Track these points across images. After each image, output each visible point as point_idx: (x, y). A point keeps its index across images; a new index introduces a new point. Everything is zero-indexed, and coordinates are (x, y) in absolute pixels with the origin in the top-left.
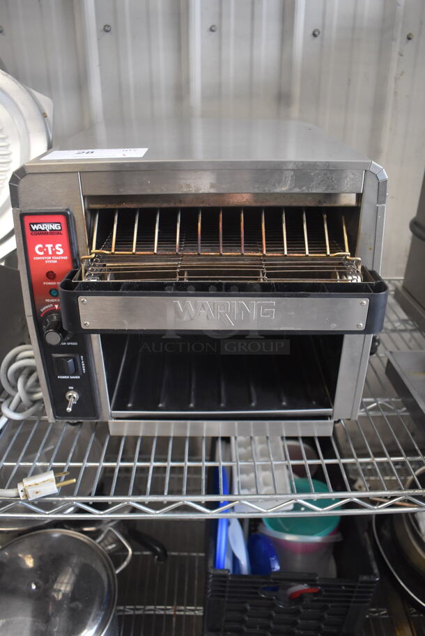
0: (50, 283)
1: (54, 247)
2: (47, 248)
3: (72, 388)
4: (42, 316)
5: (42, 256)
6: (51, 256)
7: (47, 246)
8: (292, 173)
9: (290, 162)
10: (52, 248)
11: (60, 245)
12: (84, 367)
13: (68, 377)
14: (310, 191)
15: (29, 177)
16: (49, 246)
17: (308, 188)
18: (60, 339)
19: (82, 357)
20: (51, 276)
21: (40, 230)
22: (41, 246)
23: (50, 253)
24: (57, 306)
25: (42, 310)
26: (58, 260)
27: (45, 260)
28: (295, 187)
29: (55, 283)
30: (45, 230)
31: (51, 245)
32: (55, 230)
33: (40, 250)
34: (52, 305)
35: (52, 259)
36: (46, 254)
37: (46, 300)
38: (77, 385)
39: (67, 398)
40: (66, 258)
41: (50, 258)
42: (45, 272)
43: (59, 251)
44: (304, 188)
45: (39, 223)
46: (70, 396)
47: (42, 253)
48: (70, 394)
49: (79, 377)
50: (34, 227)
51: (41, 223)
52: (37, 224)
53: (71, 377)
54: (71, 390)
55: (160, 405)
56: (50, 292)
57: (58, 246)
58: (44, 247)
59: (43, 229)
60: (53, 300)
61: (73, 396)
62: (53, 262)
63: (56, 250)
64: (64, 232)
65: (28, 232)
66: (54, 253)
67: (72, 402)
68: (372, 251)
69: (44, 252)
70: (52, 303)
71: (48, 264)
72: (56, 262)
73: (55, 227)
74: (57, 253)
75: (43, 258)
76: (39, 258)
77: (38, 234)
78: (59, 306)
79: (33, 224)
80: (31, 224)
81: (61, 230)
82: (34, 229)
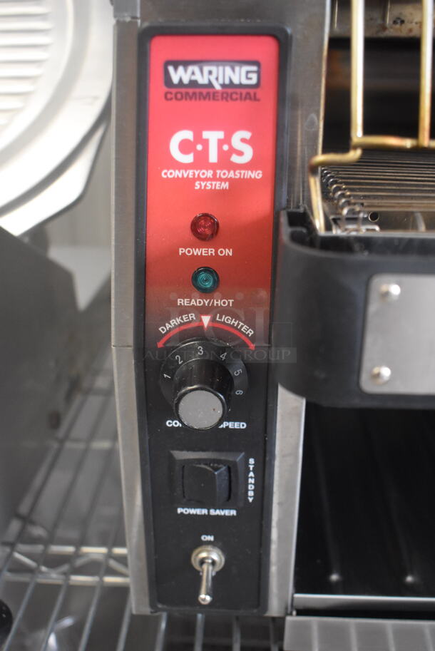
0: (197, 252)
1: (227, 140)
2: (206, 143)
3: (211, 538)
4: (160, 345)
5: (186, 167)
6: (213, 167)
7: (206, 135)
10: (221, 143)
11: (247, 135)
12: (251, 487)
13: (204, 511)
16: (213, 136)
18: (220, 412)
19: (252, 461)
20: (204, 228)
21: (193, 83)
22: (187, 135)
23: (213, 157)
24: (206, 320)
25: (163, 330)
26: (232, 180)
27: (194, 180)
29: (211, 251)
30: (210, 85)
31: (220, 135)
32: (241, 86)
33: (185, 147)
34: (192, 316)
35: (214, 178)
36: (201, 161)
37: (180, 302)
38: (223, 532)
39: (196, 565)
40: (257, 175)
41: (209, 174)
42: (187, 221)
43: (240, 153)
46: (202, 562)
47: (188, 159)
48: (204, 555)
49: (233, 512)
50: (178, 75)
51: (199, 63)
52: (186, 64)
53: (213, 512)
54: (209, 543)
55: (409, 579)
56: (195, 277)
57: (240, 138)
58: (198, 138)
59: (202, 80)
60: (197, 302)
61: (210, 557)
62: (218, 185)
63: (233, 151)
64: (266, 94)
65: (156, 89)
66: (225, 160)
67: (208, 573)
69: (197, 153)
70: (194, 309)
71: (203, 192)
72: (226, 185)
73: (240, 75)
74: (235, 159)
75: (190, 173)
76: (177, 174)
77: (187, 96)
78: (213, 320)
79: (176, 64)
80: (168, 63)
81: (257, 85)
82: (175, 80)
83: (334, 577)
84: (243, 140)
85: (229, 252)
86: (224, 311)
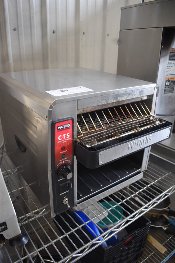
0: (62, 152)
1: (66, 135)
2: (63, 136)
3: (66, 197)
4: (57, 168)
5: (60, 140)
6: (64, 139)
7: (63, 135)
12: (71, 185)
13: (66, 192)
15: (57, 104)
16: (64, 135)
17: (142, 95)
19: (71, 181)
20: (63, 148)
21: (61, 128)
22: (61, 136)
23: (64, 138)
25: (57, 166)
27: (62, 142)
29: (64, 151)
30: (64, 128)
31: (65, 135)
32: (68, 127)
33: (60, 138)
35: (65, 141)
36: (63, 139)
37: (60, 160)
38: (67, 195)
39: (64, 203)
40: (70, 139)
42: (61, 148)
43: (68, 136)
47: (61, 139)
48: (65, 200)
49: (69, 191)
51: (62, 125)
52: (60, 126)
54: (65, 198)
55: (92, 191)
56: (62, 156)
58: (62, 136)
64: (71, 127)
65: (56, 130)
72: (66, 141)
73: (67, 126)
74: (67, 137)
76: (59, 142)
77: (60, 131)
79: (59, 127)
82: (59, 129)
83: (81, 195)
84: (68, 134)
85: (67, 151)
86: (66, 160)
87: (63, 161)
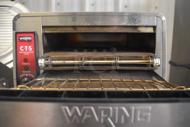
0: (25, 64)
1: (28, 47)
2: (25, 48)
4: (20, 79)
6: (26, 51)
7: (25, 47)
8: (127, 17)
9: (126, 13)
10: (27, 48)
11: (31, 47)
14: (135, 25)
15: (21, 18)
16: (26, 47)
17: (134, 23)
20: (26, 60)
21: (23, 40)
22: (23, 47)
23: (26, 50)
24: (27, 75)
25: (20, 76)
26: (29, 53)
28: (129, 23)
29: (27, 64)
30: (25, 40)
31: (27, 47)
32: (30, 40)
33: (22, 48)
34: (25, 74)
36: (25, 50)
37: (23, 72)
40: (33, 52)
41: (26, 52)
42: (23, 59)
43: (30, 49)
44: (133, 23)
45: (23, 37)
47: (23, 50)
51: (24, 37)
52: (22, 37)
56: (25, 68)
57: (30, 47)
58: (24, 47)
59: (24, 39)
60: (25, 72)
62: (27, 54)
63: (29, 49)
64: (33, 41)
65: (18, 40)
66: (28, 50)
68: (162, 51)
69: (24, 49)
71: (25, 55)
72: (28, 54)
73: (29, 38)
74: (29, 50)
75: (23, 52)
76: (21, 52)
77: (22, 41)
78: (28, 75)
80: (19, 37)
81: (32, 40)
82: (20, 39)
85: (29, 64)
86: (30, 73)
87: (26, 73)
